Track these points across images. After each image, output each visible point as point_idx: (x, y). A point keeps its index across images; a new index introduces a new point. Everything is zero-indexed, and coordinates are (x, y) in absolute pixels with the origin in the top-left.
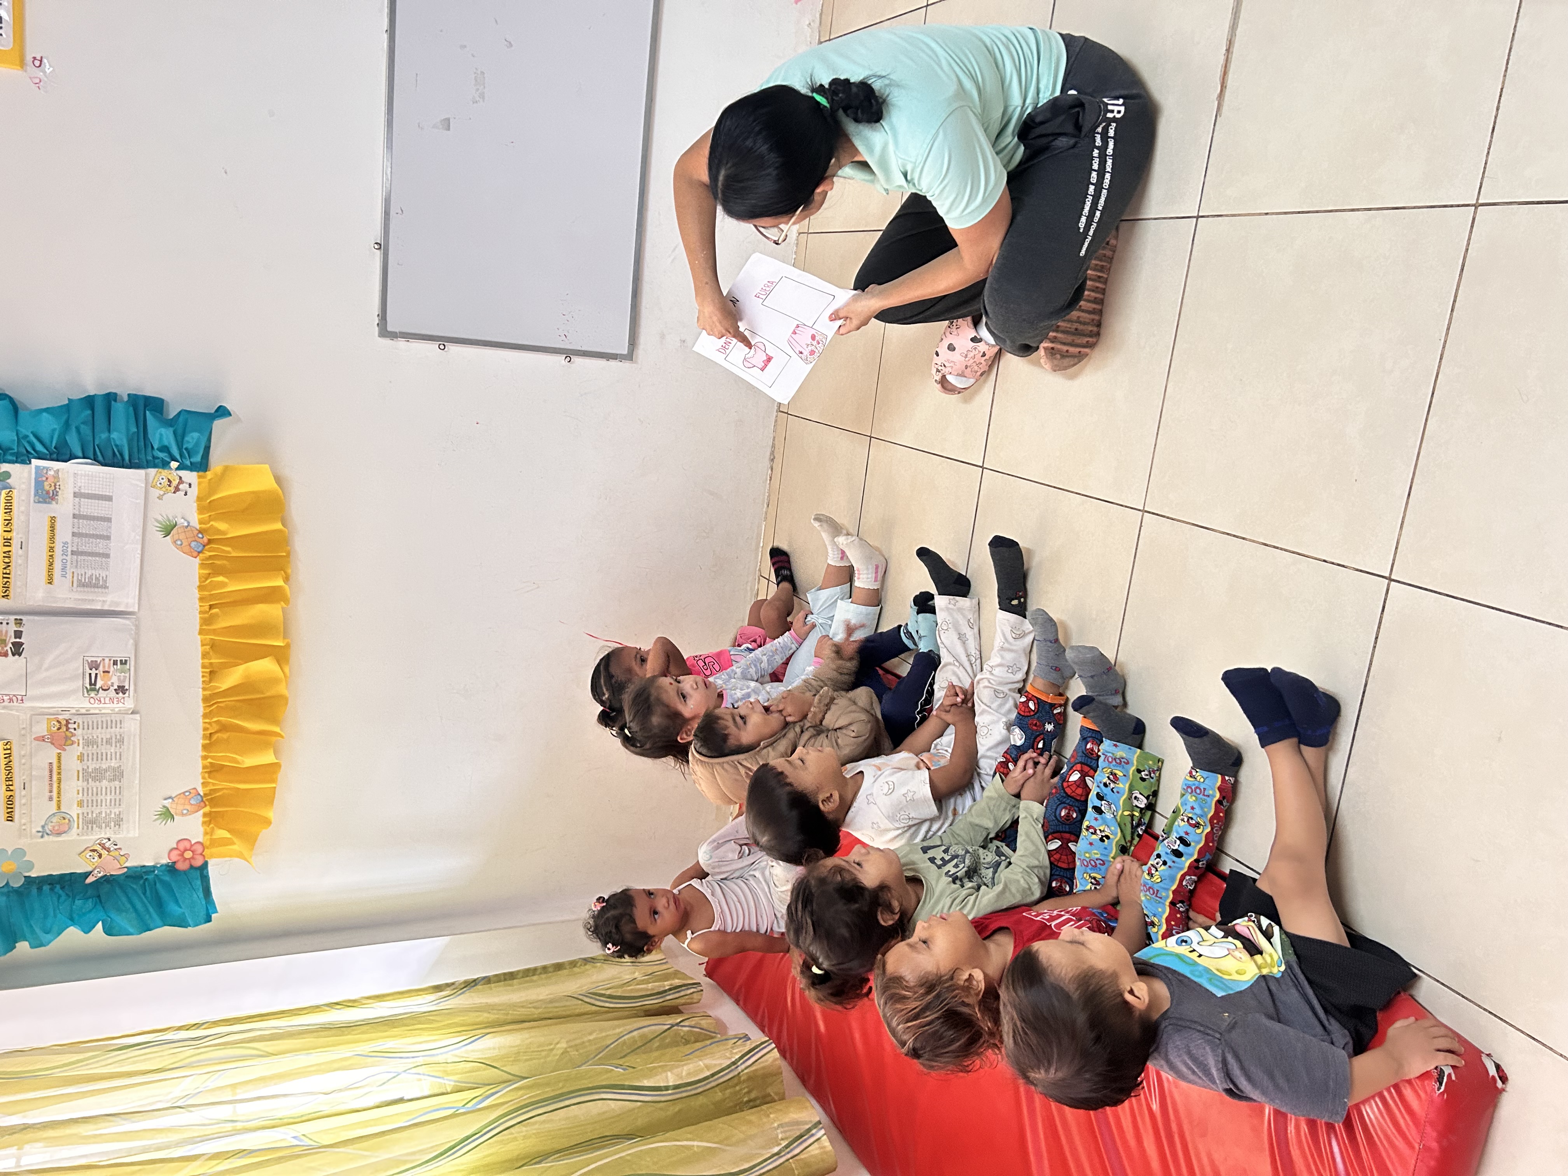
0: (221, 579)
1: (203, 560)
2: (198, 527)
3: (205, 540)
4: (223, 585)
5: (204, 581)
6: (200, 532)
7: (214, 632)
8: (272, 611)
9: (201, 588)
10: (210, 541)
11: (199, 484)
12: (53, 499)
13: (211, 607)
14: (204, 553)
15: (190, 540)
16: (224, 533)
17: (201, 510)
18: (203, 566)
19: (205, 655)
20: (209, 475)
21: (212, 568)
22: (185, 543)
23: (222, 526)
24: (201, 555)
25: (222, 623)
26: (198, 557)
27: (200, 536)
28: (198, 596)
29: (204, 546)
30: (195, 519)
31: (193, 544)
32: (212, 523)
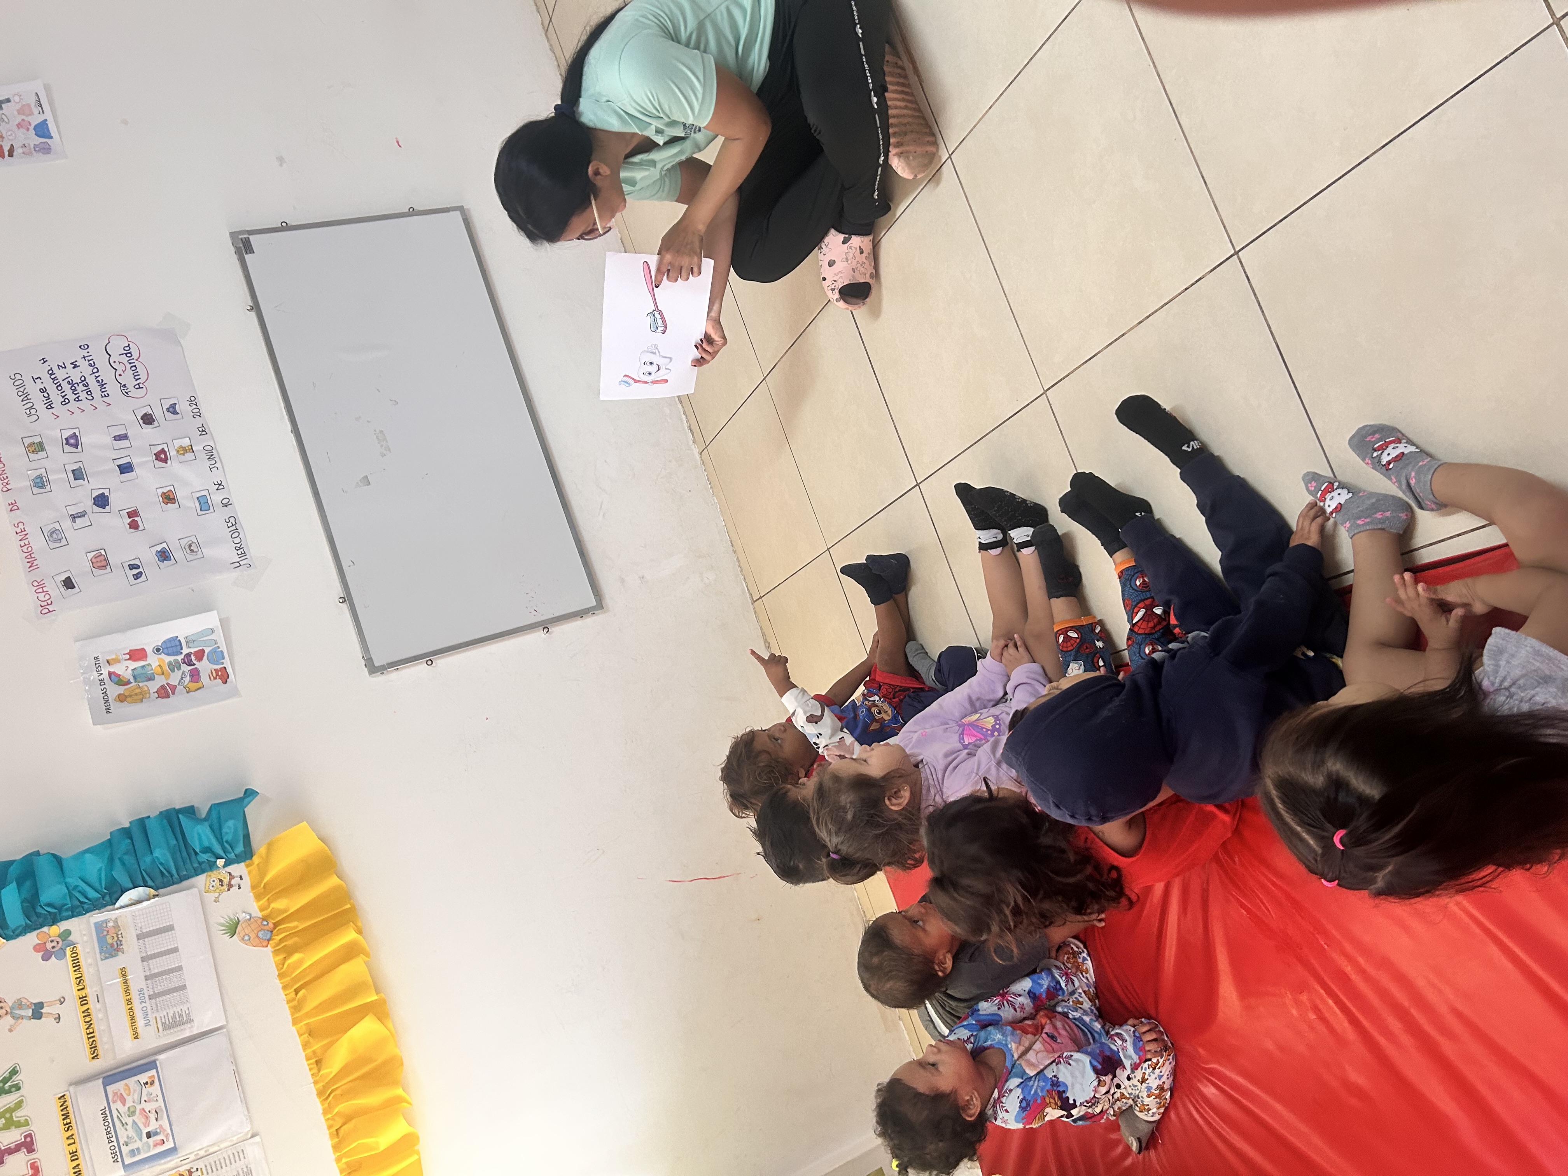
0: (296, 957)
1: (275, 947)
2: (260, 915)
3: (271, 925)
4: (300, 962)
5: (282, 968)
6: (264, 919)
7: (308, 1015)
8: (354, 969)
9: (281, 976)
11: (249, 872)
12: (117, 950)
13: (297, 992)
14: (274, 939)
15: (256, 932)
17: (258, 897)
18: (276, 952)
19: (305, 1046)
20: (256, 859)
21: (286, 950)
22: (253, 935)
23: (282, 904)
24: (271, 942)
25: (312, 1003)
26: (269, 946)
27: (265, 923)
28: (281, 985)
29: (272, 932)
30: (255, 909)
31: (260, 935)
32: (273, 905)
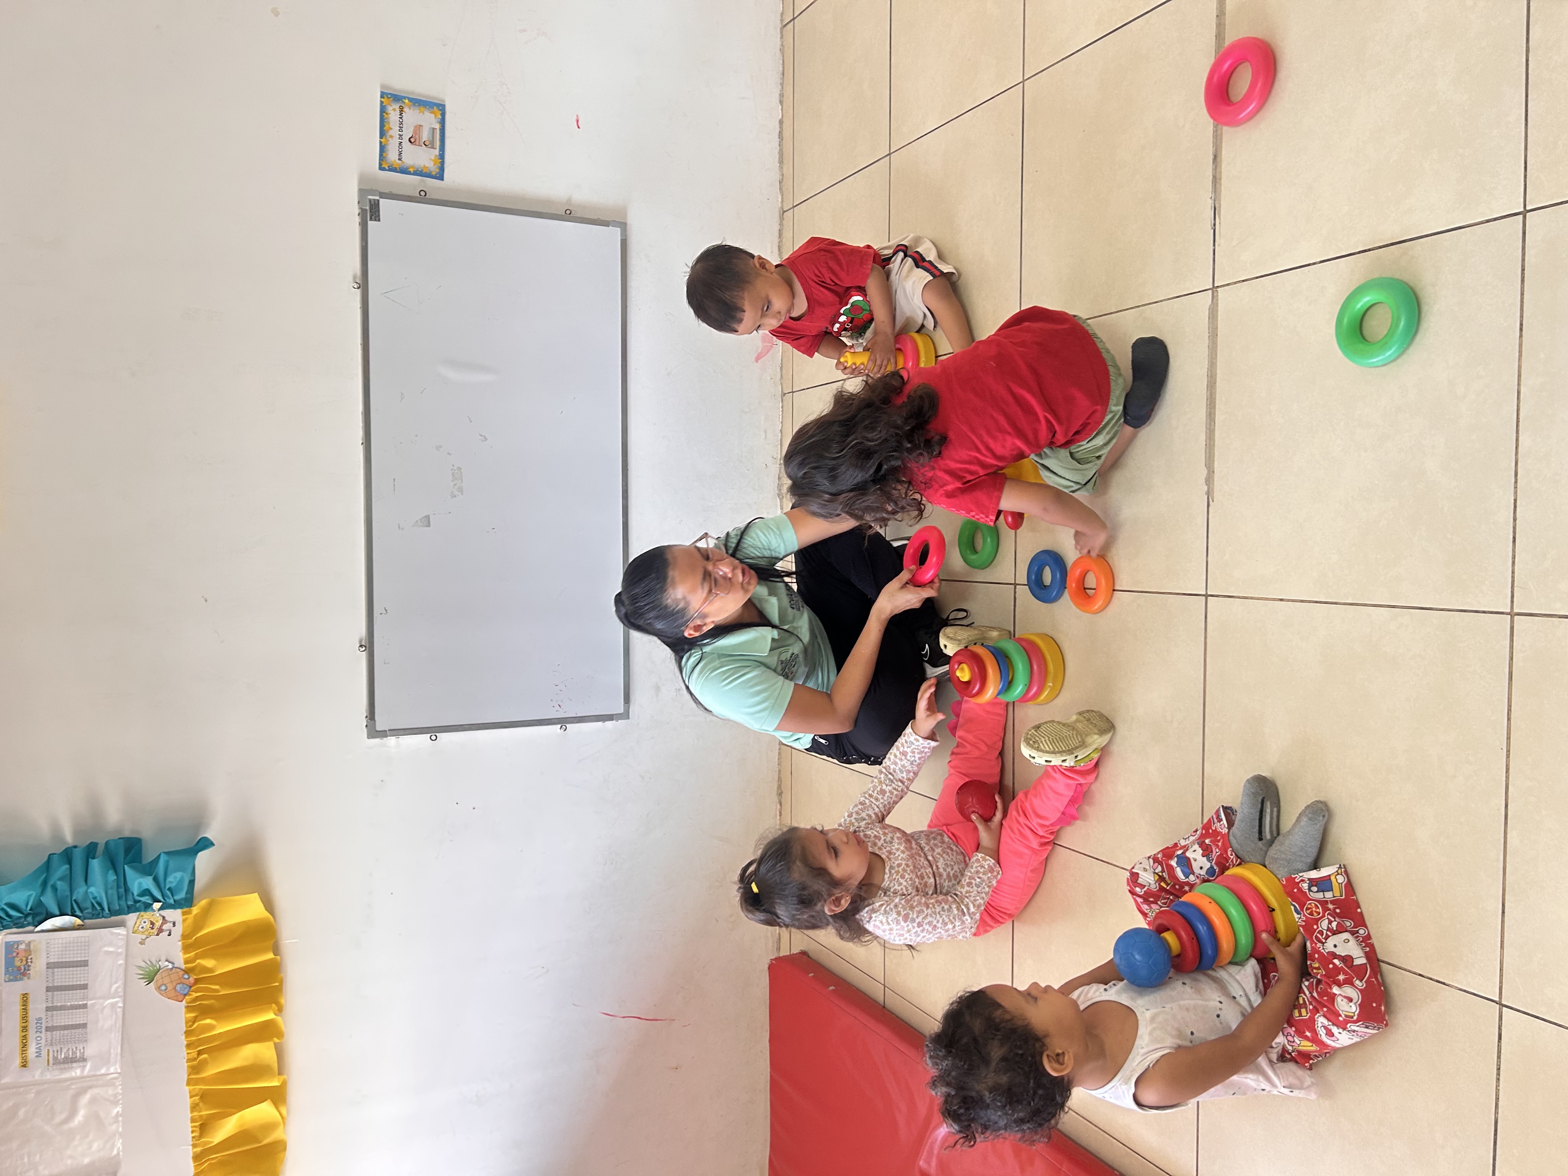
0: (208, 1021)
1: (190, 1003)
2: (183, 967)
3: (192, 980)
4: (211, 1027)
5: (191, 1026)
6: (186, 971)
7: (203, 1081)
8: (263, 1051)
9: (188, 1033)
10: (197, 981)
11: (184, 920)
13: (200, 1053)
14: (190, 995)
15: (174, 984)
16: (210, 970)
17: (186, 948)
18: (189, 1008)
19: (194, 1108)
20: (195, 910)
21: (200, 1010)
22: (170, 987)
23: (209, 963)
24: (187, 997)
25: (211, 1071)
26: (184, 1001)
27: (186, 976)
28: (185, 1042)
29: (190, 987)
30: (180, 959)
31: (178, 987)
32: (198, 961)
